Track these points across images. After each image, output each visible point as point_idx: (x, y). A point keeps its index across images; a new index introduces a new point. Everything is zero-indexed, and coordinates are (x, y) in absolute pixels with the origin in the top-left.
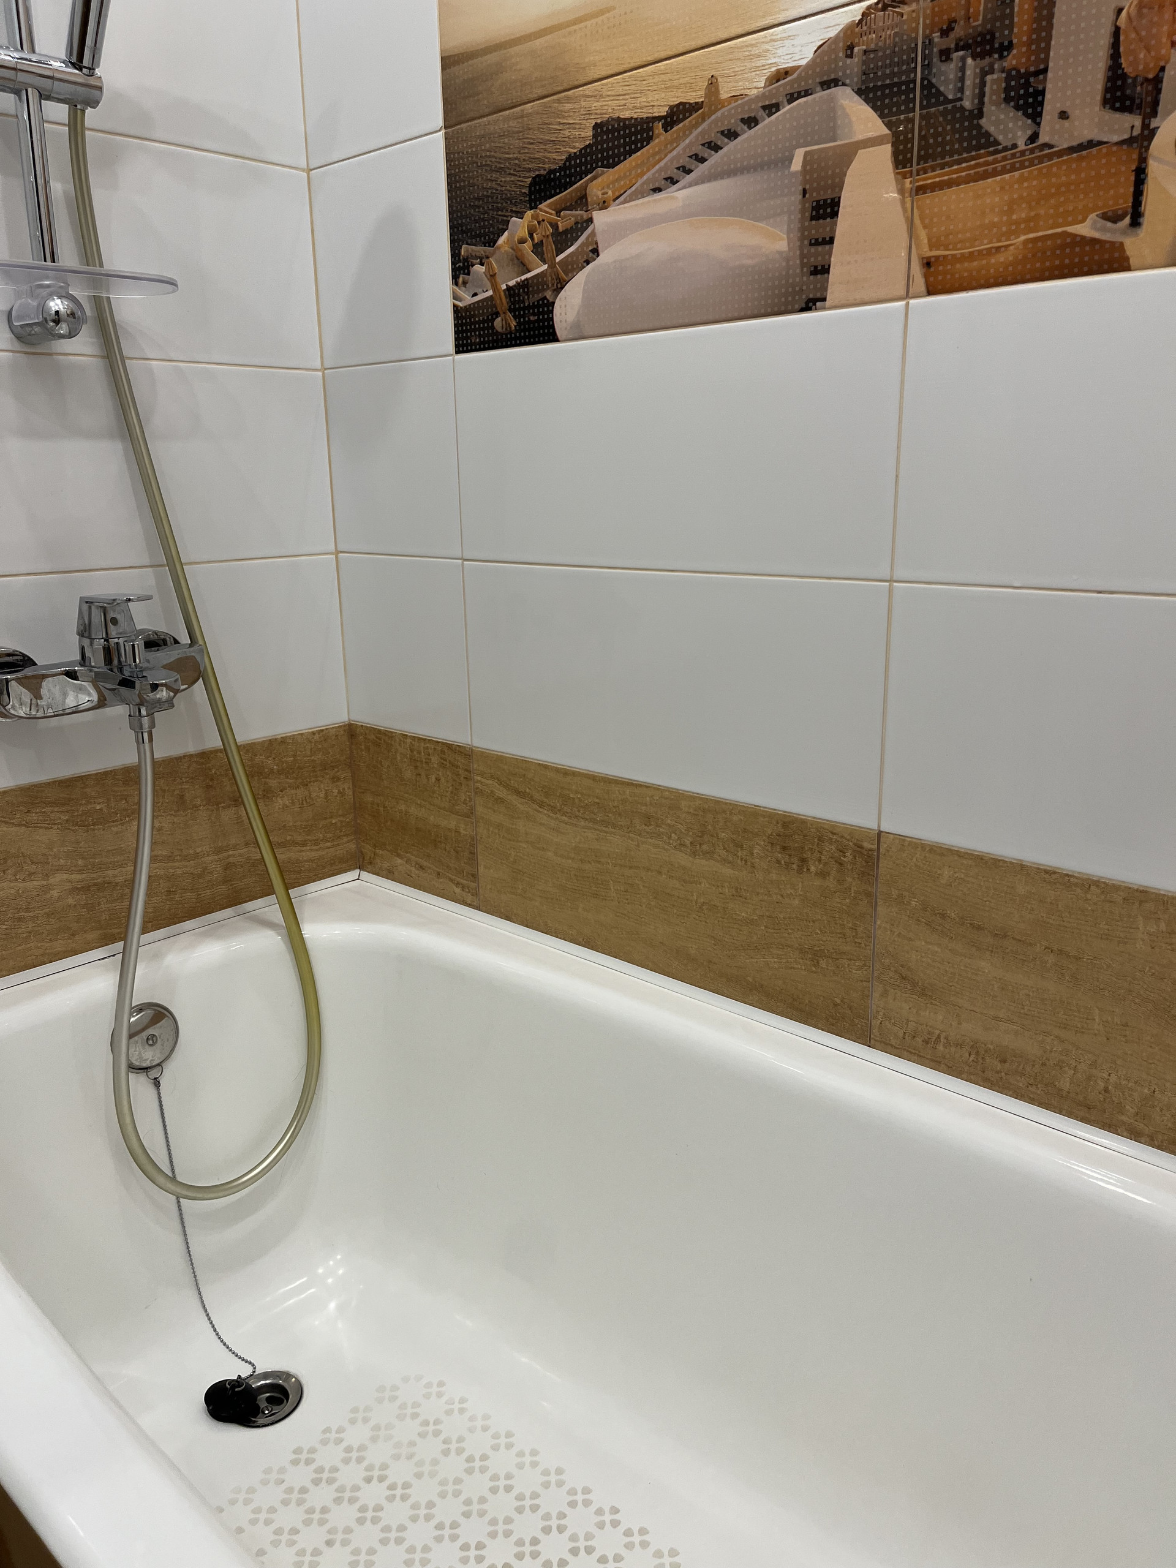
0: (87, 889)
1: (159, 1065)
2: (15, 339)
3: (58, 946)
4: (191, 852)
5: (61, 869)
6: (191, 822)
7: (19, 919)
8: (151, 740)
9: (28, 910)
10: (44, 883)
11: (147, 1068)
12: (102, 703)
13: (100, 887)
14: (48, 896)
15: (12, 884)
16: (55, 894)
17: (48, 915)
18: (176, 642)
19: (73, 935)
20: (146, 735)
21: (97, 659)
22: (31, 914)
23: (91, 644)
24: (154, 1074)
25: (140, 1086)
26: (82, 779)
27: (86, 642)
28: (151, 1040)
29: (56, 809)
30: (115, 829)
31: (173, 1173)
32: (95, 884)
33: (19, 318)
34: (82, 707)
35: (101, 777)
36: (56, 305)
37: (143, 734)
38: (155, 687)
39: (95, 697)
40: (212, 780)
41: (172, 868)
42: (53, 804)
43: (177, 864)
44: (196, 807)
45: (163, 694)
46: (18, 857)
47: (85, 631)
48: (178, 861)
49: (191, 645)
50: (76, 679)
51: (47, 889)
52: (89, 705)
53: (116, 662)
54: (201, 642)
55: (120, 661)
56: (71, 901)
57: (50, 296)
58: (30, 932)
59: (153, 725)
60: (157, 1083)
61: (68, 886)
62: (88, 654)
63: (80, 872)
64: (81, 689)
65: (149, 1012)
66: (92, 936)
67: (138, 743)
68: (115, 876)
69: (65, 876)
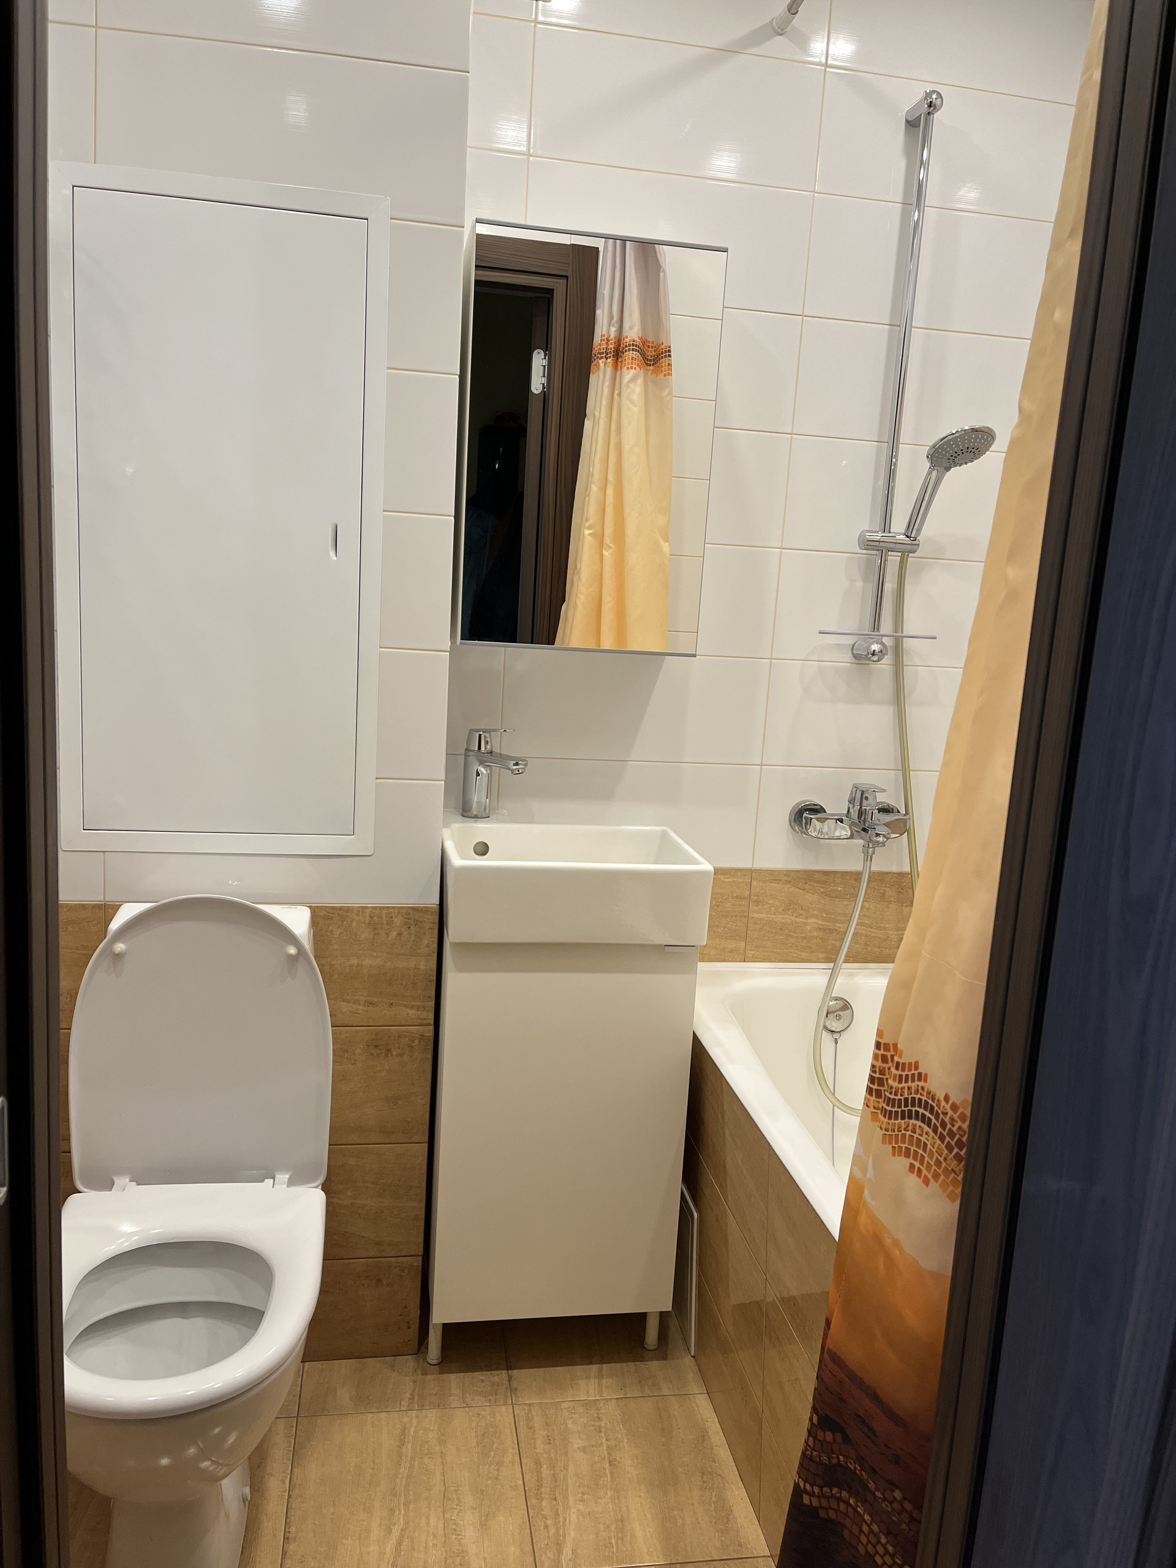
0: (824, 930)
1: (840, 1032)
2: (853, 659)
3: (804, 955)
4: (882, 925)
5: (815, 916)
6: (886, 909)
7: (790, 935)
8: (871, 860)
9: (795, 932)
10: (805, 921)
11: (833, 1031)
12: (852, 837)
13: (831, 931)
14: (806, 928)
15: (790, 917)
16: (809, 928)
17: (804, 938)
18: (899, 812)
19: (813, 952)
20: (869, 857)
21: (854, 814)
22: (795, 935)
23: (853, 807)
24: (836, 1036)
25: (827, 1039)
26: (835, 872)
27: (851, 806)
28: (839, 1018)
29: (819, 885)
30: (845, 903)
31: (834, 1091)
32: (829, 929)
33: (857, 650)
34: (842, 837)
35: (844, 874)
36: (875, 647)
37: (868, 857)
38: (878, 835)
39: (849, 834)
40: (902, 889)
41: (870, 931)
42: (818, 882)
43: (873, 930)
44: (890, 902)
45: (881, 839)
46: (796, 905)
47: (852, 801)
48: (874, 929)
49: (905, 815)
50: (842, 822)
51: (806, 924)
52: (845, 837)
53: (863, 818)
54: (911, 814)
55: (865, 818)
56: (815, 934)
57: (873, 643)
58: (793, 944)
59: (874, 853)
60: (836, 1043)
61: (815, 926)
62: (851, 810)
63: (823, 920)
64: (844, 828)
65: (840, 1003)
66: (821, 955)
67: (864, 861)
68: (840, 927)
69: (815, 920)
